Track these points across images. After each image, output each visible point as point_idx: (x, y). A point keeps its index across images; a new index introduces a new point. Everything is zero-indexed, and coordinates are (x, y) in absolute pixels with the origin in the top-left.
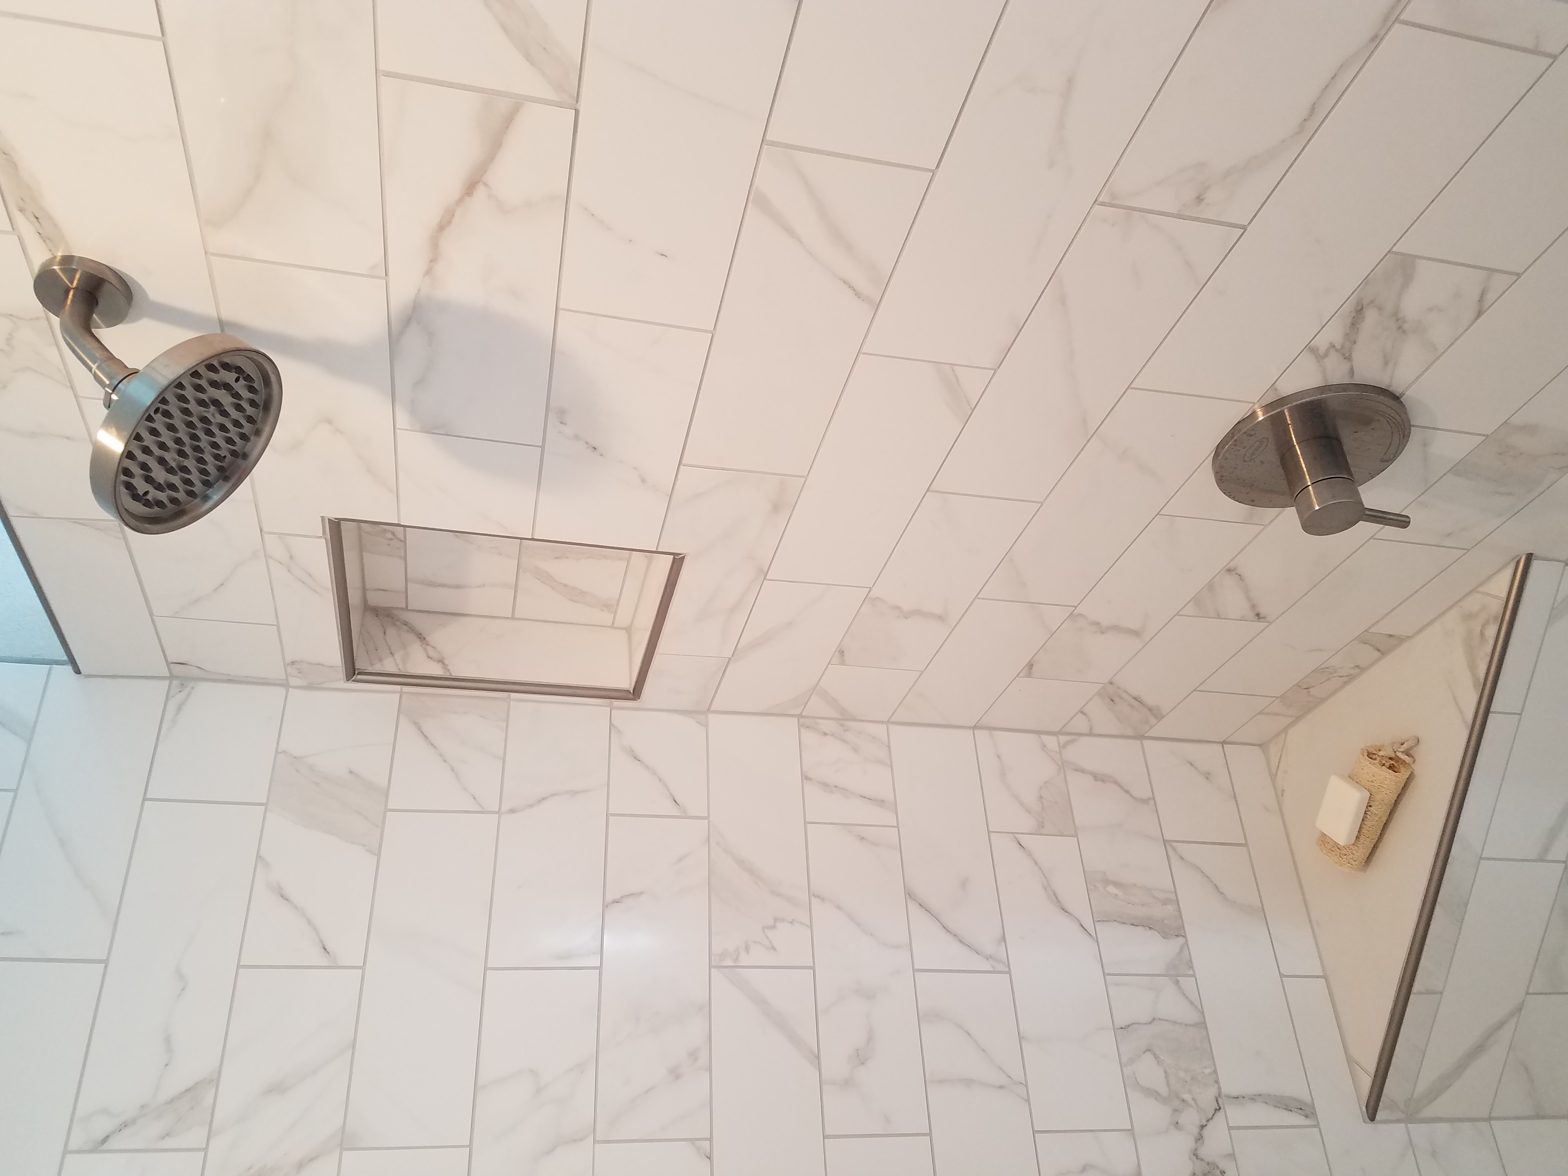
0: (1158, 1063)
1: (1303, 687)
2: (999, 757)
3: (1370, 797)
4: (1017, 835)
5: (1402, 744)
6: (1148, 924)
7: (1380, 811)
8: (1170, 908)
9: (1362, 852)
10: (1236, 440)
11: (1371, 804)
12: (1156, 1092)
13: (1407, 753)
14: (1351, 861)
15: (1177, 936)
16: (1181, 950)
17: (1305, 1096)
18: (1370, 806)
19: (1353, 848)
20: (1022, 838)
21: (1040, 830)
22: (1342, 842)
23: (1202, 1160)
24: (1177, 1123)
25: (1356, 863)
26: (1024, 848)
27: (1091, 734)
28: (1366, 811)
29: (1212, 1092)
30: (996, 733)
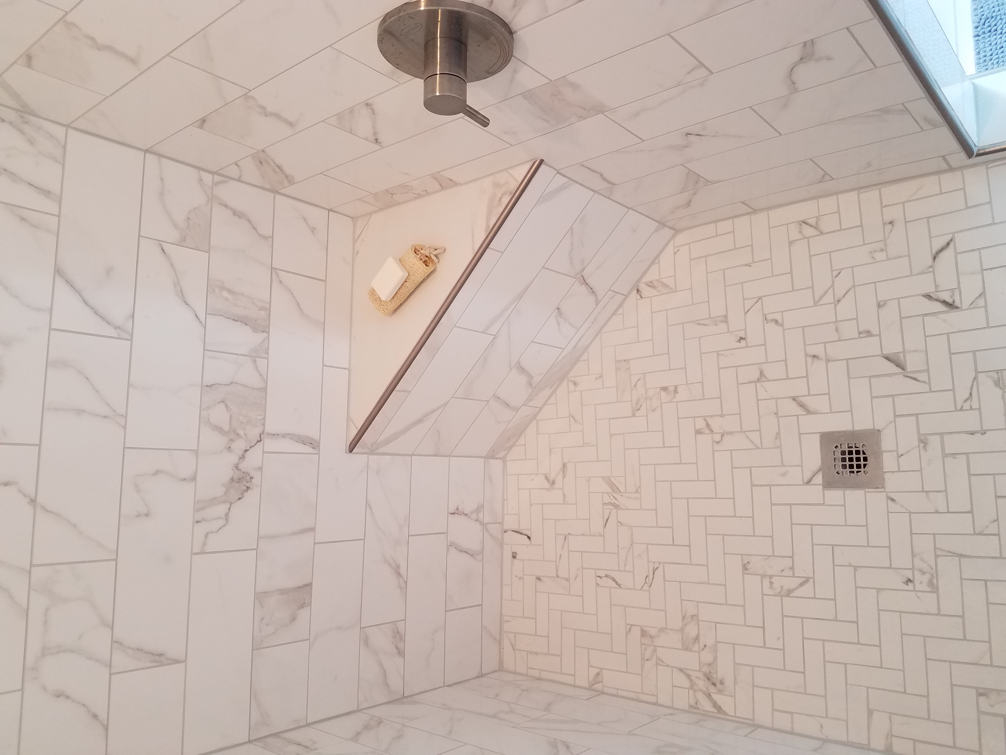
0: (227, 410)
1: (390, 192)
2: (162, 179)
3: (408, 276)
4: (161, 243)
5: (436, 250)
6: (244, 321)
7: (410, 286)
8: (263, 313)
9: (392, 306)
10: (400, 17)
11: (407, 281)
12: (221, 428)
13: (436, 256)
14: (385, 309)
15: (263, 332)
16: (264, 340)
17: (316, 436)
18: (406, 282)
19: (388, 303)
20: (165, 246)
21: (182, 242)
22: (383, 299)
23: (240, 470)
24: (230, 448)
25: (388, 311)
26: (165, 253)
27: (239, 180)
28: (403, 284)
29: (259, 430)
30: (164, 160)
